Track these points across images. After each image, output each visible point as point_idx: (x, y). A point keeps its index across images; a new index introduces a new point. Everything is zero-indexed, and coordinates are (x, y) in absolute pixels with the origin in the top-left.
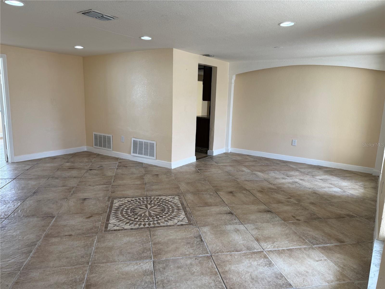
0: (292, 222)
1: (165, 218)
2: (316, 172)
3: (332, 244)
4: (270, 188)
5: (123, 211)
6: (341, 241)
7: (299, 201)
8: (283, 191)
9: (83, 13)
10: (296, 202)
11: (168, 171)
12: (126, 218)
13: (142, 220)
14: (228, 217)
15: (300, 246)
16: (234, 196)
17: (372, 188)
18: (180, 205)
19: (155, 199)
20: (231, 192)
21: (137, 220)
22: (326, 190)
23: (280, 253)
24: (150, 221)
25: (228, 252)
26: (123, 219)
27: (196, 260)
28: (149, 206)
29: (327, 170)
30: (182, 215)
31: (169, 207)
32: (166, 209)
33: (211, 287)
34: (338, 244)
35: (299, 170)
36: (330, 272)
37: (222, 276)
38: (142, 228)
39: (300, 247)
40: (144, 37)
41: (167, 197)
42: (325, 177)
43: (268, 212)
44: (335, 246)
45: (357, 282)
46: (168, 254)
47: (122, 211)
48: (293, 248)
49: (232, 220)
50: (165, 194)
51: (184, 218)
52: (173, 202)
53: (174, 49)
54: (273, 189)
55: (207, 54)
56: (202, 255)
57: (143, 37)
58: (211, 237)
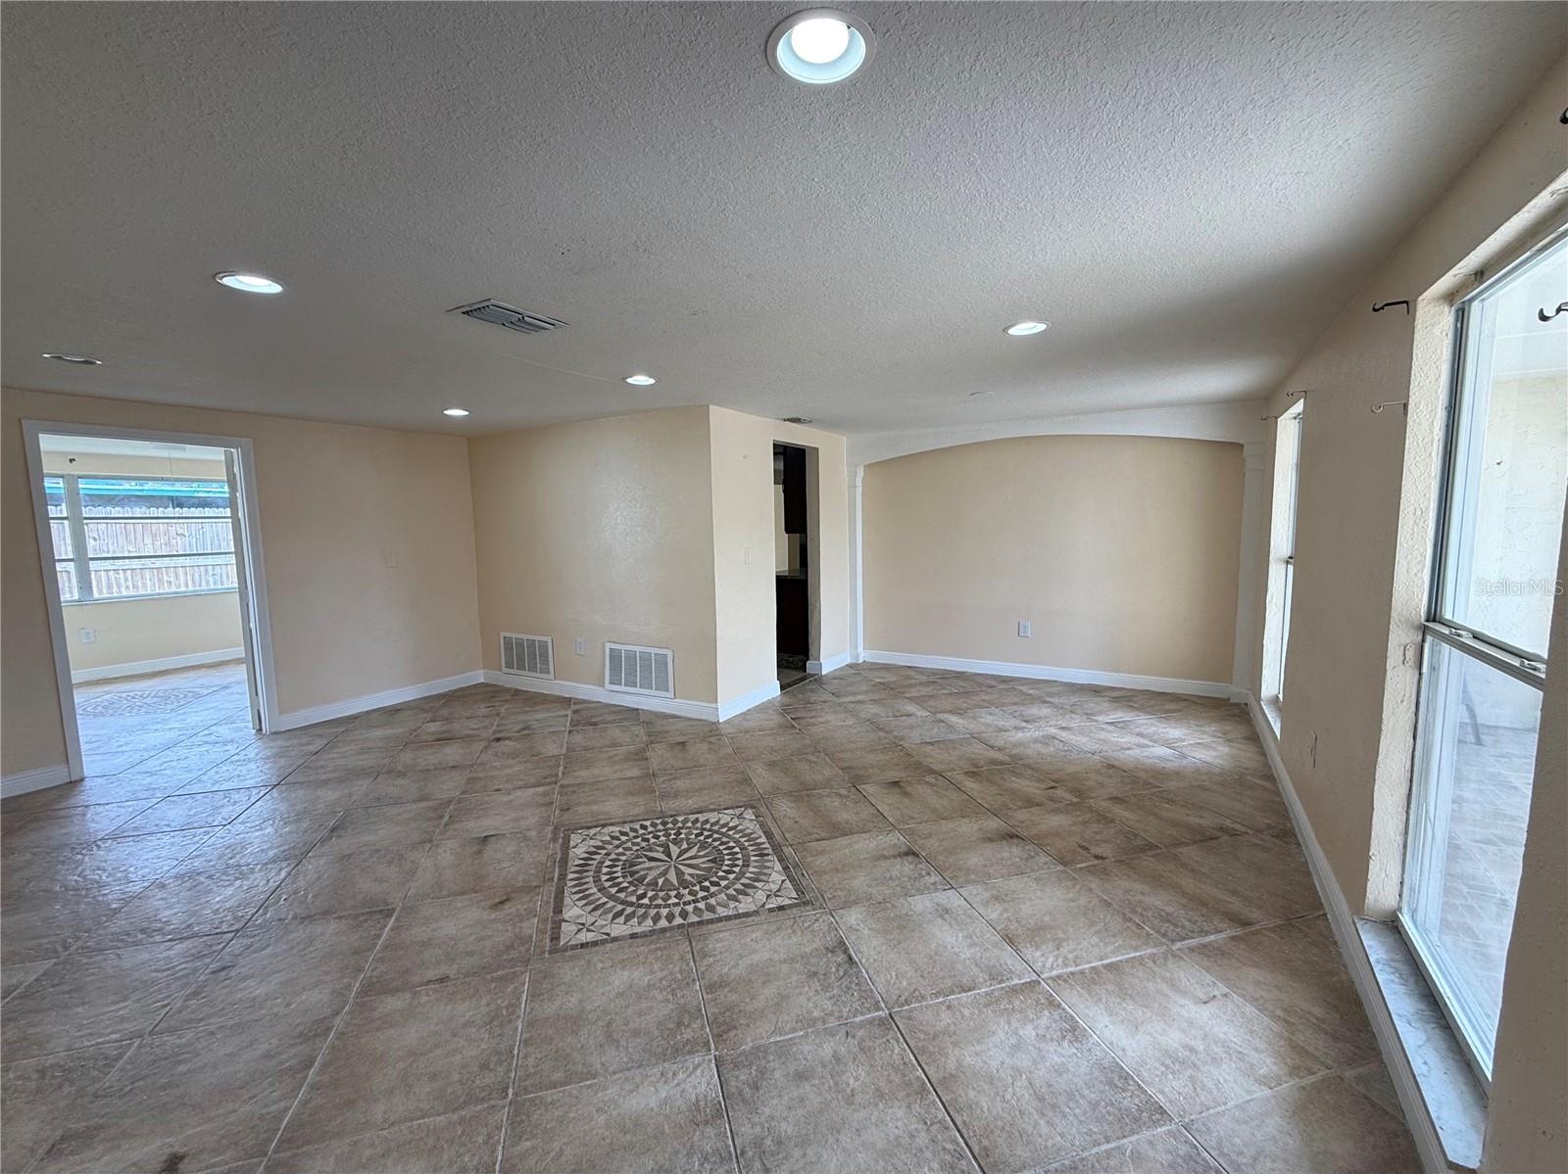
0: (1086, 867)
1: (727, 887)
2: (1091, 704)
3: (1221, 932)
4: (994, 762)
5: (600, 872)
6: (1245, 923)
7: (1078, 792)
8: (1028, 766)
9: (463, 313)
10: (1075, 800)
11: (711, 731)
12: (611, 897)
13: (660, 902)
14: (905, 868)
15: (1136, 949)
16: (906, 794)
17: (1245, 738)
18: (763, 839)
19: (690, 824)
20: (895, 784)
21: (646, 901)
22: (1136, 753)
23: (1089, 980)
24: (685, 904)
25: (937, 995)
26: (605, 900)
27: (848, 1040)
28: (675, 850)
29: (1116, 694)
30: (777, 876)
31: (734, 847)
32: (727, 857)
33: (921, 1150)
34: (1238, 931)
35: (1048, 699)
36: (1257, 1042)
37: (944, 1100)
38: (664, 930)
39: (1138, 954)
40: (635, 378)
41: (721, 816)
42: (1118, 716)
43: (1011, 838)
44: (1233, 938)
45: (1349, 1074)
46: (758, 1024)
47: (598, 871)
48: (1121, 961)
49: (923, 876)
50: (712, 804)
51: (783, 881)
52: (741, 831)
53: (711, 406)
54: (1002, 763)
55: (794, 416)
56: (862, 1018)
57: (631, 377)
58: (875, 943)
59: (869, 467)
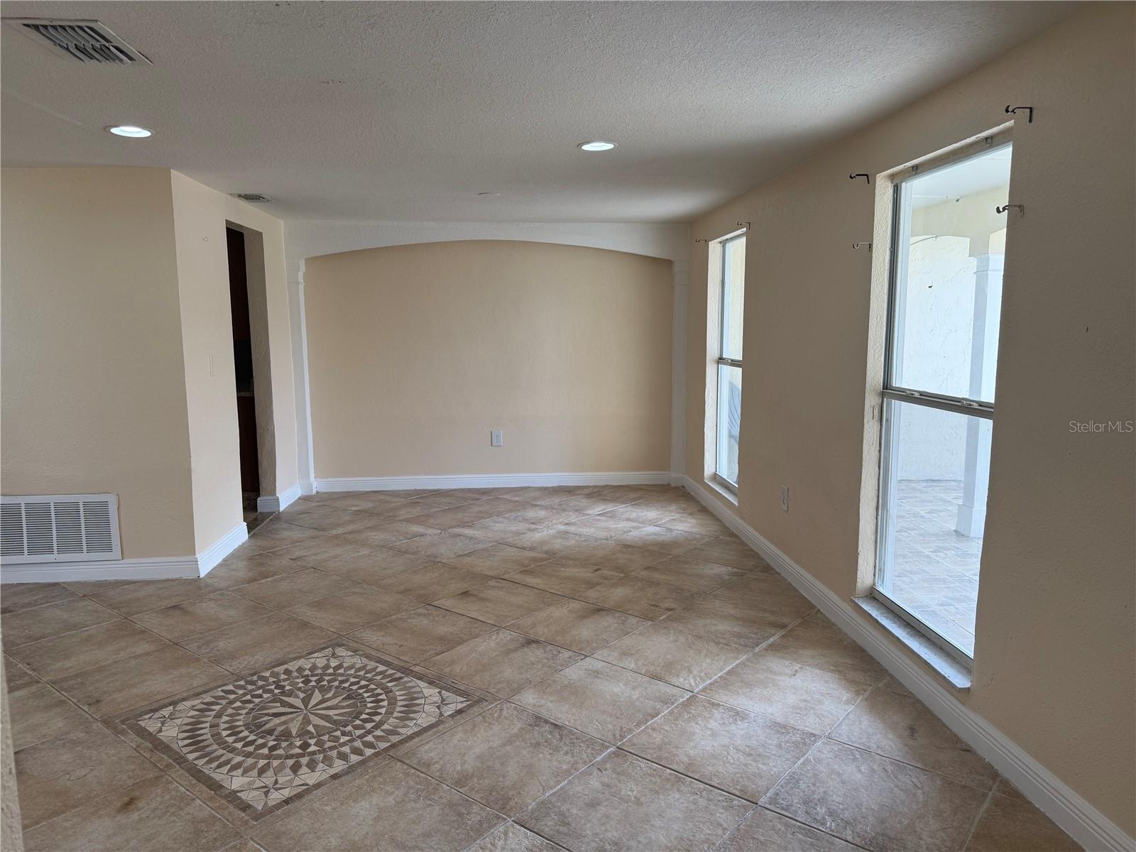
0: (667, 618)
1: (390, 713)
2: (573, 501)
3: (774, 635)
4: (534, 560)
5: (225, 742)
6: (783, 626)
7: (619, 569)
9: (25, 25)
10: (622, 575)
12: (268, 757)
13: (331, 743)
14: (537, 653)
15: (737, 658)
16: (482, 599)
17: (699, 511)
18: (382, 667)
19: (284, 676)
20: (466, 594)
21: (314, 748)
22: (635, 533)
23: (725, 683)
24: (361, 738)
25: (638, 725)
26: (263, 761)
27: (604, 773)
28: (294, 701)
29: (585, 491)
30: (431, 693)
31: (359, 682)
32: (360, 691)
33: (707, 807)
34: (783, 632)
36: (832, 685)
37: (696, 778)
38: (363, 763)
39: (739, 661)
40: (122, 128)
41: (311, 661)
42: (600, 509)
43: (598, 611)
44: (783, 636)
45: (880, 685)
46: (526, 790)
47: (221, 742)
48: (733, 668)
49: (556, 655)
50: (289, 653)
51: (439, 692)
52: (350, 668)
53: (174, 173)
54: (542, 560)
56: (601, 757)
57: (116, 127)
58: (564, 710)
59: (309, 261)
